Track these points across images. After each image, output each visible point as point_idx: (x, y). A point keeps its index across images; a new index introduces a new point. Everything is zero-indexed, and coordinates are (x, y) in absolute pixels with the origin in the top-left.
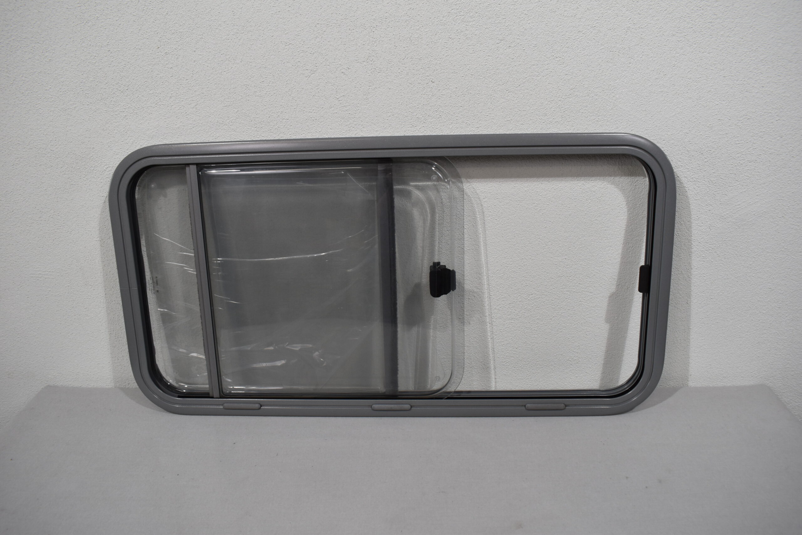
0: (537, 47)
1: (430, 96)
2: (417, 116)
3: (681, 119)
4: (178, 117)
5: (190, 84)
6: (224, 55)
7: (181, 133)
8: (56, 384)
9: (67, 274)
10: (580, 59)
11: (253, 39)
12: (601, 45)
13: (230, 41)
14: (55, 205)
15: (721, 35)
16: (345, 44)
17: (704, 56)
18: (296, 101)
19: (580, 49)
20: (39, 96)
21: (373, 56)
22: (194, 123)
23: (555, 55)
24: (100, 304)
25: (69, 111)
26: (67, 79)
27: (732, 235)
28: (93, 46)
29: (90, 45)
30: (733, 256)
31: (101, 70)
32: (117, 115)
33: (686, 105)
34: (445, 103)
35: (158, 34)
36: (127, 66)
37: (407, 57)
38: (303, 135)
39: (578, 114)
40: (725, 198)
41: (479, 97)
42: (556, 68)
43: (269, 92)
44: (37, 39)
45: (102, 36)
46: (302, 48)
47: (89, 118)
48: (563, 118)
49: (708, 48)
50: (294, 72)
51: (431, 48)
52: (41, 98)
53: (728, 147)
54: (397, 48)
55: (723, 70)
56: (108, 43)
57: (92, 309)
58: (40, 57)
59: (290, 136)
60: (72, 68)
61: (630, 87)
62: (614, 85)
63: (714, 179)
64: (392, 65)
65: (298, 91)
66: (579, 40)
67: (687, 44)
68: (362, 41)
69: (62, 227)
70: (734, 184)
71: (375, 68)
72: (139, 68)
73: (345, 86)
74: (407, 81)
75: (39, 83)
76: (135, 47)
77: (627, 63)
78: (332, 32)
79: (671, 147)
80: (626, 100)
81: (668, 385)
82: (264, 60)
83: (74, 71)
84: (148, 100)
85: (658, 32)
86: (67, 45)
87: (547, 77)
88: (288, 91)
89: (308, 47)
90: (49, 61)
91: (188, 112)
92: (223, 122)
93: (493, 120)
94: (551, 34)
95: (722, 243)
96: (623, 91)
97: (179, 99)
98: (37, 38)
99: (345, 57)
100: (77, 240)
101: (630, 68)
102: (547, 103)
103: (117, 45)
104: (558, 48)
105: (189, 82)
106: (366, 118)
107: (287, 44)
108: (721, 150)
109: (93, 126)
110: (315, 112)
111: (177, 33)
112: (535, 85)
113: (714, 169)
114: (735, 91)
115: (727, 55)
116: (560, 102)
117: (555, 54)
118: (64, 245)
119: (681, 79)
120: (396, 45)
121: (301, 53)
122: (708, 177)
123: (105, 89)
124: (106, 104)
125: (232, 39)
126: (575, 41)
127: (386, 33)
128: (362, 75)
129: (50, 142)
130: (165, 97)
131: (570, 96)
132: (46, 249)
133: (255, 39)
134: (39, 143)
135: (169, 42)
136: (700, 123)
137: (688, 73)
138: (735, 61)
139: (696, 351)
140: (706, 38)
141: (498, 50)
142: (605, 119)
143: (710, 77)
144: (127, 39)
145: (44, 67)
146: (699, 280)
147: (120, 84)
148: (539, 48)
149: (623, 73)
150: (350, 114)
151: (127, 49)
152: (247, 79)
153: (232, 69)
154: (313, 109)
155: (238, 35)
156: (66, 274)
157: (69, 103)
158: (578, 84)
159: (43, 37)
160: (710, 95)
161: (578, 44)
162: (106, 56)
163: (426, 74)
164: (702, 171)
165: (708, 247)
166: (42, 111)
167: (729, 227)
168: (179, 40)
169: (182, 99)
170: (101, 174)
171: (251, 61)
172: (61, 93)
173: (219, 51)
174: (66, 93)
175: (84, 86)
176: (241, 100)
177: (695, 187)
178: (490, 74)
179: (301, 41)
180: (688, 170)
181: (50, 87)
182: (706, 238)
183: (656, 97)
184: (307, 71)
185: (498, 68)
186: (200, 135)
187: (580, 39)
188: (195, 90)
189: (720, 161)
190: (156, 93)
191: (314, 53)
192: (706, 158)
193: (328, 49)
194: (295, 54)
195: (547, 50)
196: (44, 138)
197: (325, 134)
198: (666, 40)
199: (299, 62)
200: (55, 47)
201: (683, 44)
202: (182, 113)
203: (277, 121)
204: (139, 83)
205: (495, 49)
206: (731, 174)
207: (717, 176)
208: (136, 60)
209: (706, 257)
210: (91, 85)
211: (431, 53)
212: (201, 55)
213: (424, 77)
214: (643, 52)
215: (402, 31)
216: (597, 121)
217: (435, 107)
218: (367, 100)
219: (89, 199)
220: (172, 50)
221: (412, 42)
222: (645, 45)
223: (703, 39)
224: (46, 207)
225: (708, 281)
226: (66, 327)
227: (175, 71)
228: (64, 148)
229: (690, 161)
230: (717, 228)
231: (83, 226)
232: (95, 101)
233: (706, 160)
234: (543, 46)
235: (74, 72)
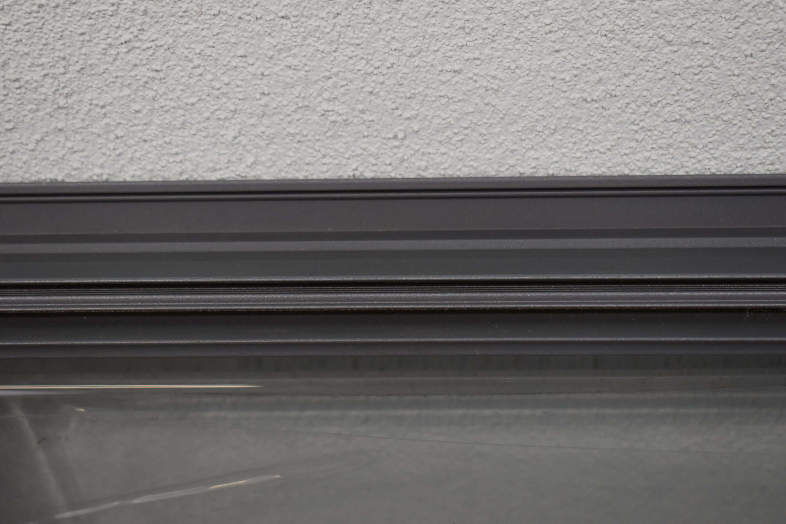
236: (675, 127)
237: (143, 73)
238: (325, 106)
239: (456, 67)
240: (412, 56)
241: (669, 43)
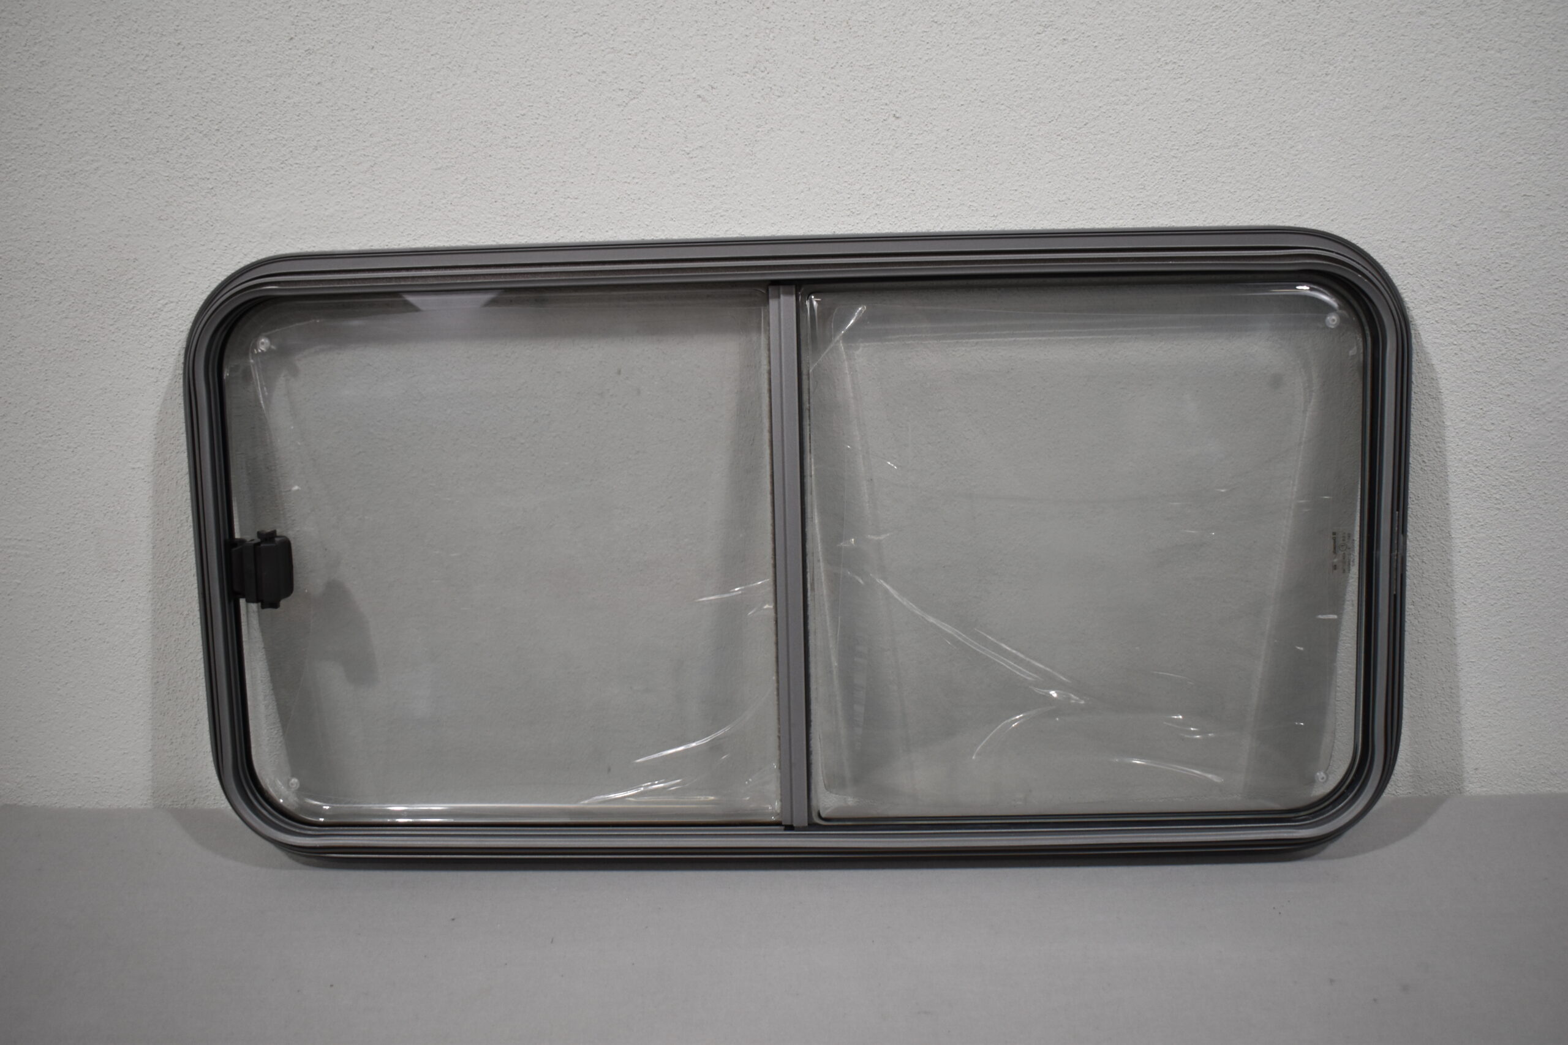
0: (1123, 42)
1: (891, 147)
2: (862, 192)
3: (1441, 195)
4: (331, 192)
5: (361, 119)
6: (438, 56)
7: (337, 228)
8: (21, 804)
9: (61, 546)
10: (1218, 67)
11: (503, 21)
12: (1264, 35)
13: (452, 25)
14: (41, 387)
15: (1527, 11)
16: (706, 35)
17: (1488, 58)
18: (595, 157)
19: (1217, 45)
20: (14, 141)
21: (767, 61)
22: (367, 206)
23: (1163, 59)
24: (135, 615)
25: (82, 176)
26: (80, 104)
27: (1561, 450)
28: (142, 33)
29: (137, 31)
30: (1563, 497)
31: (159, 86)
32: (192, 186)
33: (1450, 165)
34: (924, 164)
35: (292, 9)
36: (220, 79)
37: (840, 64)
38: (611, 233)
39: (1214, 187)
40: (1543, 369)
41: (997, 149)
42: (1165, 87)
43: (536, 139)
44: (14, 16)
45: (164, 11)
46: (611, 42)
47: (129, 193)
48: (1182, 196)
49: (1496, 39)
50: (593, 95)
51: (894, 43)
52: (18, 147)
53: (1545, 256)
54: (820, 43)
55: (1532, 86)
56: (178, 26)
57: (117, 626)
58: (19, 55)
59: (581, 234)
60: (92, 81)
61: (1327, 126)
62: (1293, 121)
63: (1517, 326)
64: (807, 80)
65: (600, 136)
66: (1214, 24)
67: (1452, 31)
68: (743, 29)
69: (54, 438)
70: (1562, 338)
71: (771, 86)
72: (246, 83)
73: (705, 125)
74: (841, 114)
75: (15, 114)
76: (239, 37)
77: (1320, 74)
78: (678, 9)
79: (1420, 257)
80: (1319, 156)
81: (1426, 793)
82: (526, 67)
83: (96, 88)
84: (264, 154)
85: (1386, 7)
86: (83, 29)
87: (1145, 106)
88: (578, 136)
89: (624, 40)
90: (40, 65)
91: (353, 182)
92: (432, 203)
93: (1028, 201)
94: (1154, 13)
95: (1539, 468)
96: (1313, 135)
97: (334, 153)
98: (13, 14)
99: (704, 62)
100: (88, 467)
101: (1326, 85)
102: (1145, 161)
103: (198, 31)
104: (1170, 43)
105: (357, 114)
106: (750, 196)
107: (577, 34)
108: (1530, 261)
109: (136, 210)
110: (637, 183)
111: (333, 6)
112: (1119, 123)
113: (1517, 303)
114: (1558, 132)
115: (1540, 55)
116: (1174, 160)
117: (1163, 56)
118: (58, 479)
119: (1438, 108)
120: (817, 38)
121: (609, 53)
122: (1503, 323)
123: (167, 127)
124: (168, 162)
125: (456, 23)
126: (1206, 27)
127: (796, 11)
128: (741, 101)
129: (36, 245)
130: (302, 147)
131: (1196, 147)
132: (15, 489)
133: (508, 21)
134: (10, 248)
135: (315, 27)
136: (1482, 202)
137: (1454, 94)
138: (1558, 67)
139: (1487, 714)
140: (1492, 19)
141: (1039, 48)
142: (1274, 195)
143: (1503, 104)
144: (220, 18)
145: (27, 77)
146: (1488, 551)
147: (200, 118)
148: (1130, 43)
149: (1312, 96)
150: (714, 186)
151: (219, 40)
152: (488, 109)
153: (456, 86)
154: (634, 175)
155: (469, 13)
156: (59, 545)
157: (84, 159)
158: (1214, 121)
159: (27, 12)
160: (1504, 143)
161: (1213, 35)
162: (172, 56)
163: (883, 101)
164: (1488, 308)
165: (1506, 477)
166: (20, 175)
167: (1552, 432)
168: (338, 22)
169: (340, 154)
170: (151, 319)
171: (497, 71)
172: (65, 136)
173: (426, 48)
174: (76, 135)
175: (119, 121)
176: (475, 155)
177: (1474, 343)
178: (1022, 101)
179: (609, 28)
180: (1459, 307)
181: (40, 121)
182: (1502, 457)
183: (1385, 148)
184: (620, 92)
185: (1039, 86)
186: (380, 233)
187: (1217, 23)
188: (370, 133)
189: (1528, 286)
190: (283, 138)
191: (636, 54)
192: (1497, 281)
193: (667, 44)
194: (595, 56)
195: (1146, 47)
196: (22, 236)
197: (658, 231)
198: (1404, 25)
199: (604, 72)
200: (54, 34)
201: (1443, 32)
202: (340, 183)
203: (553, 202)
204: (246, 117)
205: (1033, 46)
206: (1553, 314)
207: (1524, 319)
208: (240, 65)
209: (1503, 500)
210: (134, 119)
211: (893, 54)
212: (386, 56)
213: (877, 107)
214: (1355, 50)
215: (831, 6)
216: (1257, 201)
217: (901, 172)
218: (753, 157)
219: (119, 374)
220: (322, 45)
221: (853, 30)
222: (1358, 36)
223: (1486, 21)
224: (18, 391)
225: (1508, 554)
226: (51, 669)
227: (328, 91)
228: (67, 259)
229: (1462, 287)
230: (1526, 435)
231: (103, 437)
232: (142, 155)
233: (1497, 285)
234: (1138, 38)
235: (97, 90)
236: (1090, 211)
237: (908, 191)
238: (970, 203)
239: (1016, 188)
240: (1001, 184)
241: (1087, 179)
